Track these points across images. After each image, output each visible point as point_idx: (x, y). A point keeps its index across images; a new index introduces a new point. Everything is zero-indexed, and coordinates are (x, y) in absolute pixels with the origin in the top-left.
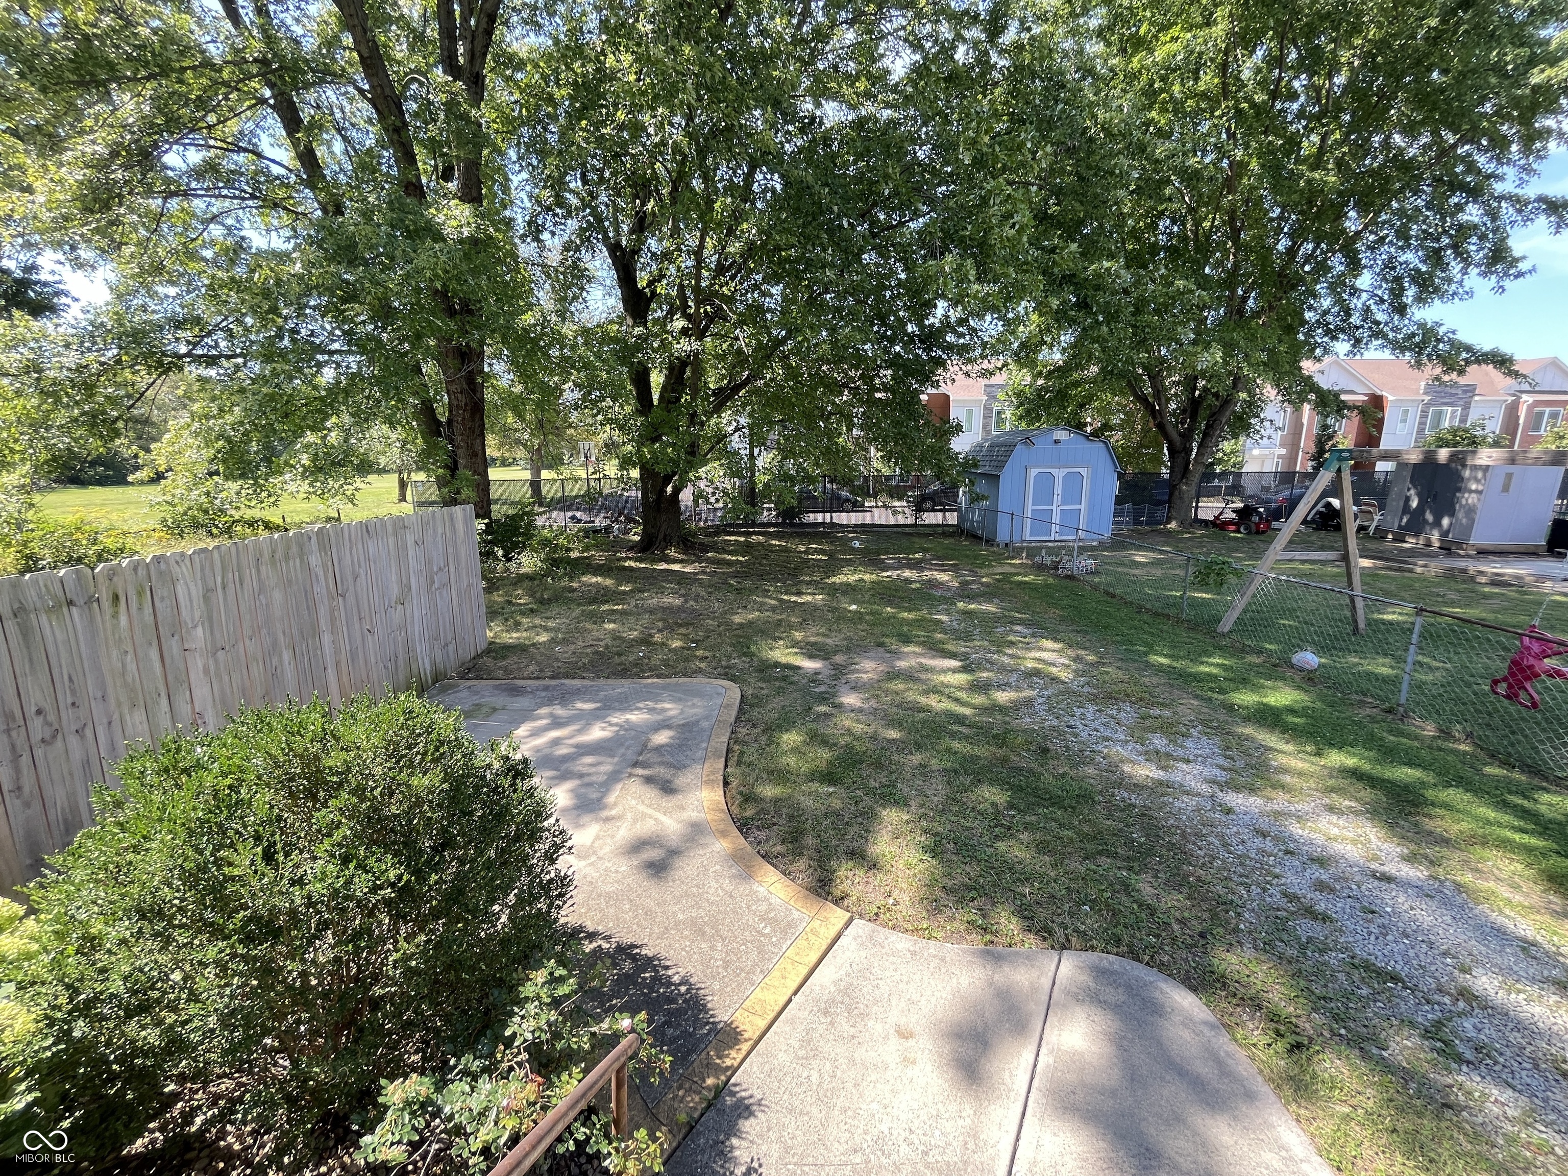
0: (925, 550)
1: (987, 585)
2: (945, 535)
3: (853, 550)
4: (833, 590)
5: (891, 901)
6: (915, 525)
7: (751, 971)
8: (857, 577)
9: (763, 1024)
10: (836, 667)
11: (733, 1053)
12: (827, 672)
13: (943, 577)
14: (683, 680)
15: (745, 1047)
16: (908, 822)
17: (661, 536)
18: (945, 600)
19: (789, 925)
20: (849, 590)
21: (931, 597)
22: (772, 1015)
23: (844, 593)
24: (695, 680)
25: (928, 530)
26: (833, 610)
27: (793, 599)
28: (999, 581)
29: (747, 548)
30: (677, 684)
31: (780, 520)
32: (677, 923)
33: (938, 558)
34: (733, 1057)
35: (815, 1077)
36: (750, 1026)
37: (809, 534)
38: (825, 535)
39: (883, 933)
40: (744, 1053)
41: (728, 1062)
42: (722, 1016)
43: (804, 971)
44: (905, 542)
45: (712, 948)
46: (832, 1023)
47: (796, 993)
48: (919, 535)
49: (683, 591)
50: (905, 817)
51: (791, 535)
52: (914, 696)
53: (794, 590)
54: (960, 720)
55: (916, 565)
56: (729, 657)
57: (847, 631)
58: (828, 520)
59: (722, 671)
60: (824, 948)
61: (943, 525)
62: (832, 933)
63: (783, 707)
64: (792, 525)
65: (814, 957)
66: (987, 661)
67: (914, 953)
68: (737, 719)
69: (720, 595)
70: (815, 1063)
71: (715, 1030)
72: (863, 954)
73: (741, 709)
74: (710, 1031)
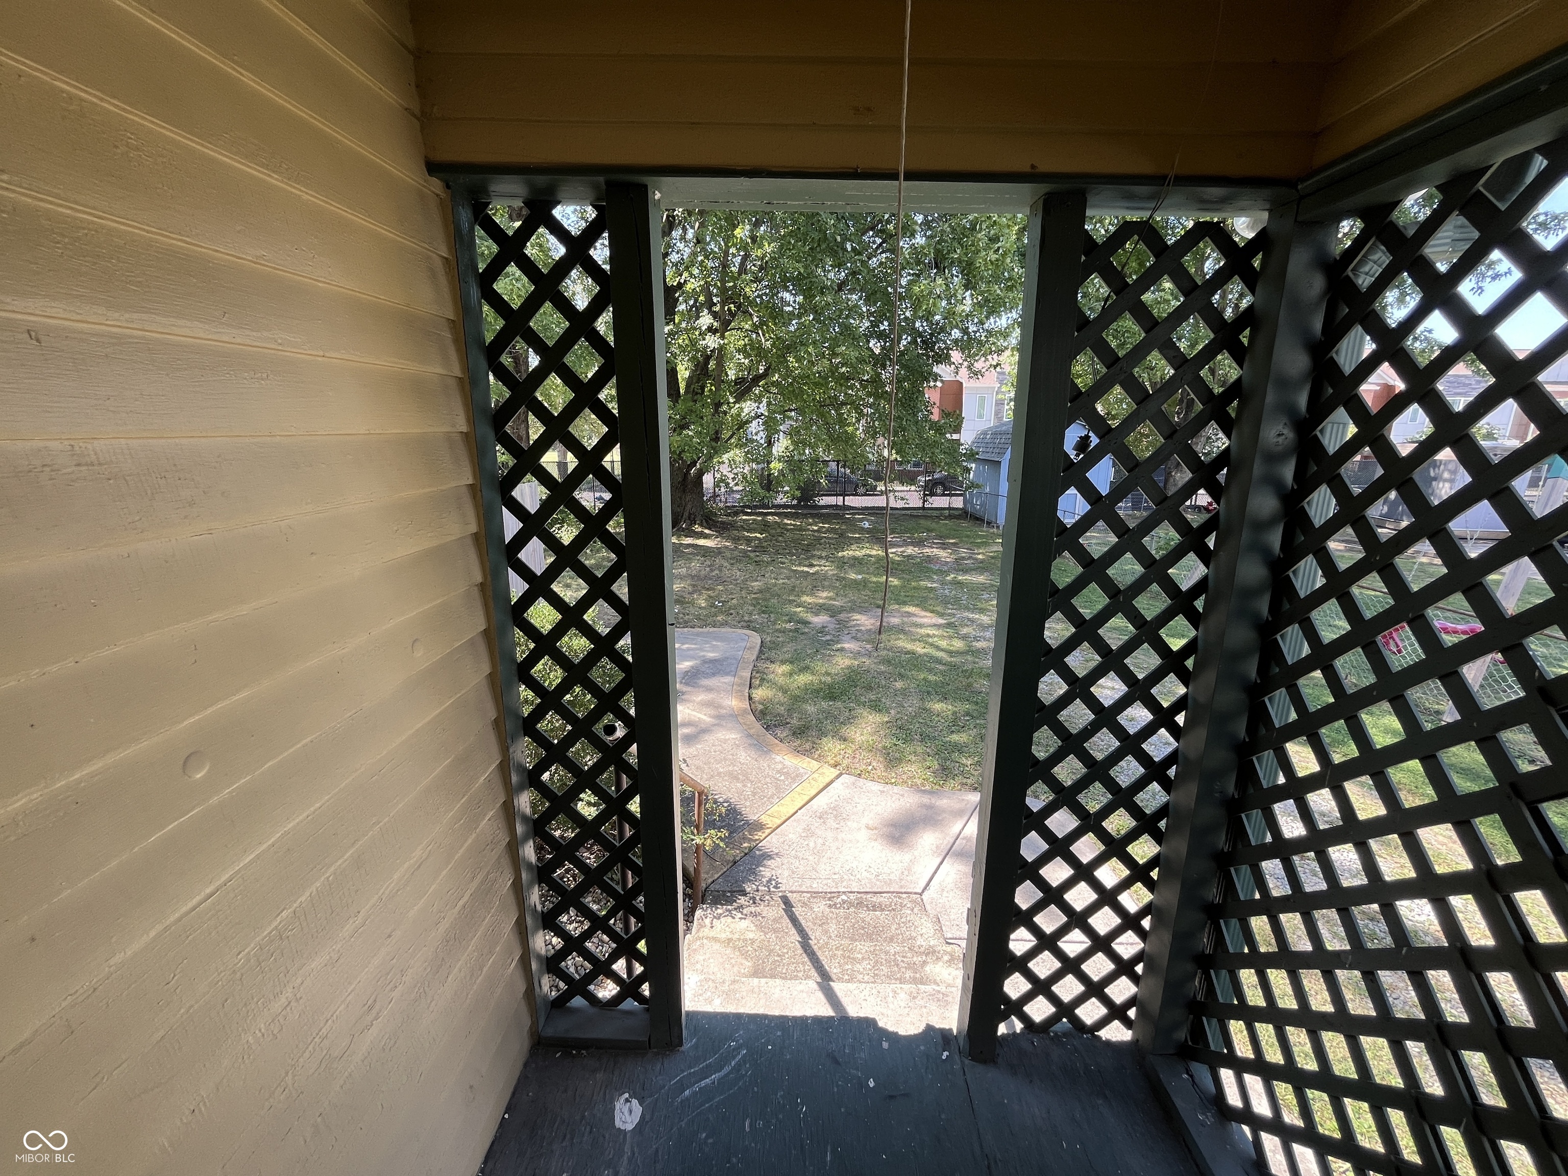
0: (929, 530)
1: (982, 562)
2: (950, 517)
3: (862, 530)
4: (842, 564)
5: (870, 768)
6: (923, 508)
7: (772, 797)
8: (864, 552)
9: (779, 822)
10: (839, 622)
11: (760, 834)
12: (832, 626)
13: (942, 554)
14: (712, 629)
15: (768, 831)
16: (887, 722)
17: (686, 514)
18: (941, 572)
19: (797, 776)
20: (857, 563)
21: (929, 570)
22: (785, 818)
23: (852, 566)
24: (723, 630)
25: (935, 513)
26: (839, 579)
27: (806, 569)
28: (992, 558)
29: (765, 527)
30: (708, 632)
31: (795, 502)
32: (719, 774)
33: (940, 537)
34: (759, 835)
35: (812, 845)
36: (769, 821)
37: (823, 515)
38: (836, 516)
39: (861, 782)
40: (766, 834)
41: (757, 837)
42: (752, 818)
43: (806, 798)
44: (911, 524)
45: (745, 786)
46: (824, 822)
47: (800, 809)
48: (926, 517)
49: (708, 563)
50: (886, 719)
51: (805, 516)
52: (903, 643)
53: (807, 563)
54: (939, 661)
55: (919, 543)
56: (751, 614)
57: (852, 595)
58: (840, 503)
59: (745, 624)
60: (821, 787)
61: (950, 509)
62: (827, 780)
63: (795, 650)
64: (806, 507)
65: (814, 792)
66: (969, 619)
67: (882, 792)
68: (758, 657)
69: (741, 566)
70: (812, 839)
71: (747, 823)
72: (847, 791)
73: (761, 652)
74: (744, 824)
